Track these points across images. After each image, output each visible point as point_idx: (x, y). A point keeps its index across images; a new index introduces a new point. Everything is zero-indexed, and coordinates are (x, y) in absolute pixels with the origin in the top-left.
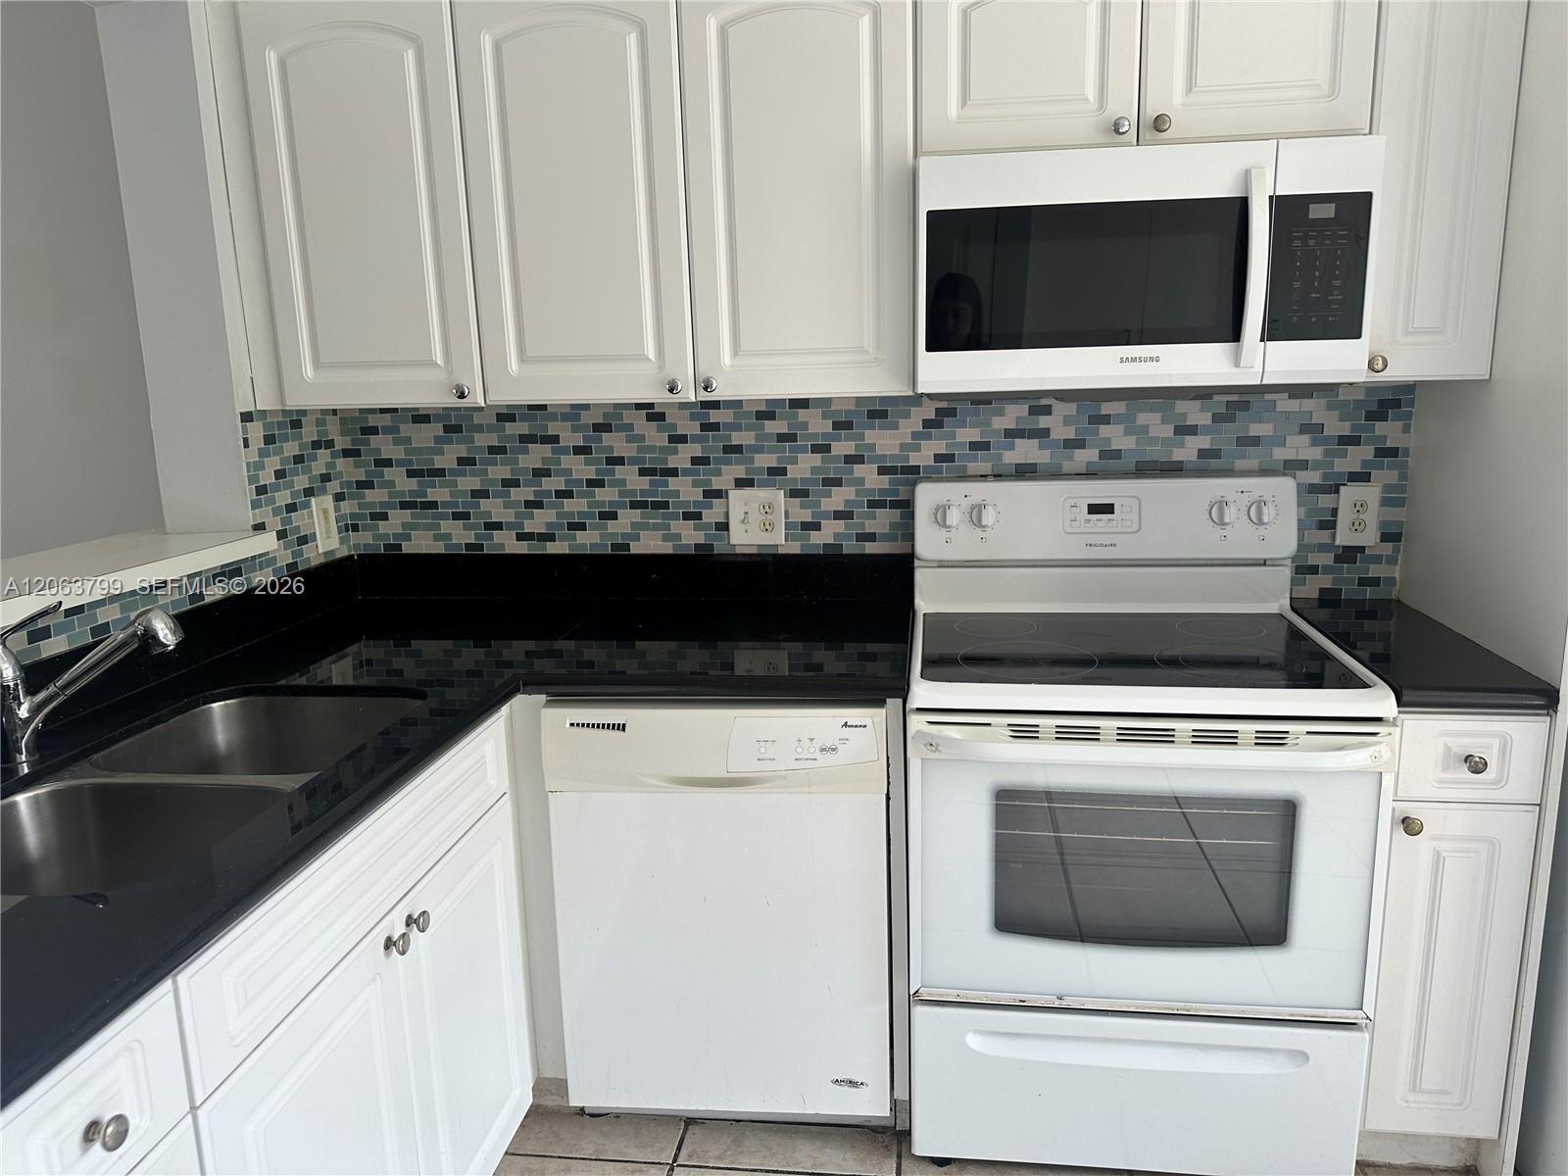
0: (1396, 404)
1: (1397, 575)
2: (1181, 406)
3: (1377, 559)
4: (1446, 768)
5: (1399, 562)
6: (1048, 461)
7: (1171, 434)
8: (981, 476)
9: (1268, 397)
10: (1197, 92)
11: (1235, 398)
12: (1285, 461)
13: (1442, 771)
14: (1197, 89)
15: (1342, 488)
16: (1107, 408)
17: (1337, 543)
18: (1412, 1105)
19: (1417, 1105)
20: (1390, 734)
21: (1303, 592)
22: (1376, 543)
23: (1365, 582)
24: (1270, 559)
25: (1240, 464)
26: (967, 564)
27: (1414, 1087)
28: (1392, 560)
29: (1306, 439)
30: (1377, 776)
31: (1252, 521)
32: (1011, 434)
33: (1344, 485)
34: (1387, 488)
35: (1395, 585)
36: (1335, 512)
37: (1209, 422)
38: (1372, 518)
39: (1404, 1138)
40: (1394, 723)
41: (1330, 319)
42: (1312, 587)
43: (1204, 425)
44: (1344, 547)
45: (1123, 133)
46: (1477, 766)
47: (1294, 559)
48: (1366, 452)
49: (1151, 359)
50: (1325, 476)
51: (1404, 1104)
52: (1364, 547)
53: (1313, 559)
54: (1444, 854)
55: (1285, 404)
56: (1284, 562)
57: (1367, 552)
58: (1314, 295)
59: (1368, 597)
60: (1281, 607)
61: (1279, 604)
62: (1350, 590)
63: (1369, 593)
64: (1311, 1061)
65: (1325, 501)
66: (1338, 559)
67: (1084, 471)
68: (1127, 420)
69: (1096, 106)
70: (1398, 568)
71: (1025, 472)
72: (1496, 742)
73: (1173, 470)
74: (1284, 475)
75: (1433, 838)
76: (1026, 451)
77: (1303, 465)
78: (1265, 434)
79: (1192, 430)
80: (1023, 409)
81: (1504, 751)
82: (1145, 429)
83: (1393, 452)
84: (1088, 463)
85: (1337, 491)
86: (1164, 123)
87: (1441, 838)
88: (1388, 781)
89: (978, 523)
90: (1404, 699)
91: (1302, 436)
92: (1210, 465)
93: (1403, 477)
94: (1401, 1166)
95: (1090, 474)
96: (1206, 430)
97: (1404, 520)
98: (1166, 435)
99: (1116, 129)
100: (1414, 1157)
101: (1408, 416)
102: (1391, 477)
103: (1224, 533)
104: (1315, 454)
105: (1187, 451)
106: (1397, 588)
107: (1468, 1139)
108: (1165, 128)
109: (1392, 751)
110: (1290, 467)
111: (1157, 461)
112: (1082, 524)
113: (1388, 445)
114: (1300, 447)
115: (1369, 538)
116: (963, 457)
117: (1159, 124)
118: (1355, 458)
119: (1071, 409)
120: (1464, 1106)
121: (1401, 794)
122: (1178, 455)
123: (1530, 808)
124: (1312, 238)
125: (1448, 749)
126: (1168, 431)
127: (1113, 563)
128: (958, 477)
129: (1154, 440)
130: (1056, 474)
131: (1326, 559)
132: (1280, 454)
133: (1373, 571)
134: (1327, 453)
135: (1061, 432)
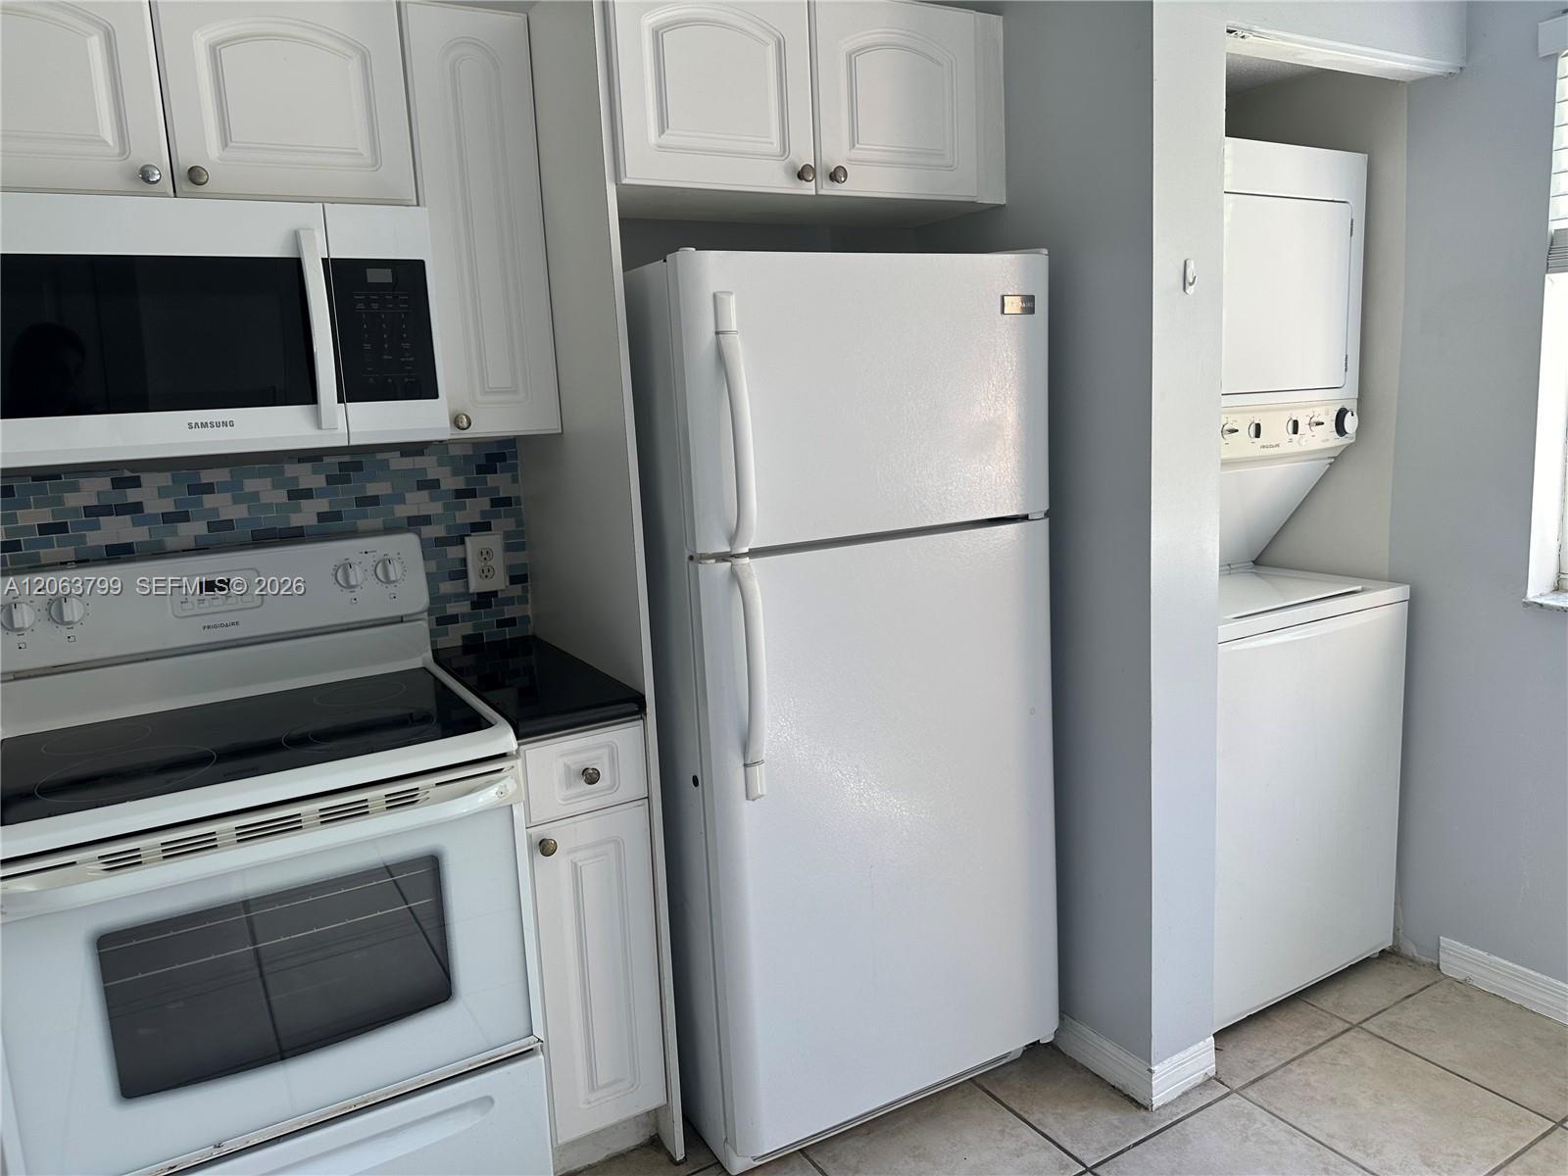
0: (502, 457)
1: (529, 613)
2: (291, 470)
3: (510, 601)
4: (569, 786)
5: (530, 601)
6: (147, 538)
7: (286, 500)
8: (61, 563)
9: (380, 456)
10: (233, 147)
11: (346, 459)
12: (409, 518)
13: (567, 789)
14: (233, 144)
15: (467, 539)
16: (207, 476)
17: (471, 591)
18: (593, 1104)
19: (597, 1103)
20: (513, 767)
21: (444, 643)
22: (507, 587)
23: (501, 623)
24: (406, 616)
25: (362, 524)
26: (55, 670)
27: (593, 1086)
28: (523, 600)
29: (425, 494)
30: (508, 810)
31: (379, 579)
32: (90, 511)
33: (469, 535)
34: (507, 535)
35: (529, 622)
36: (464, 561)
37: (324, 484)
38: (498, 562)
39: (596, 1136)
40: (517, 755)
41: (407, 380)
42: (454, 636)
43: (319, 488)
44: (478, 594)
45: (154, 182)
46: (591, 777)
47: (430, 611)
48: (484, 503)
49: (225, 424)
50: (449, 528)
51: (587, 1106)
52: (496, 592)
53: (452, 609)
54: (580, 864)
55: (397, 463)
56: (420, 617)
57: (500, 596)
58: (386, 357)
59: (508, 637)
60: (424, 660)
61: (422, 658)
62: (491, 633)
63: (508, 633)
64: (497, 1103)
65: (454, 552)
66: (475, 606)
67: (193, 546)
68: (233, 488)
69: (117, 151)
70: (529, 606)
71: (119, 553)
72: (604, 753)
73: (294, 536)
74: (409, 531)
75: (570, 852)
76: (116, 529)
77: (426, 520)
78: (384, 493)
79: (307, 494)
80: (104, 483)
81: (613, 759)
82: (255, 496)
83: (506, 502)
84: (195, 537)
85: (463, 542)
86: (200, 175)
87: (576, 850)
88: (519, 812)
89: (59, 619)
90: (521, 731)
91: (420, 493)
92: (331, 527)
93: (520, 523)
94: (599, 1162)
95: (200, 548)
96: (322, 493)
97: (527, 562)
98: (280, 501)
99: (145, 176)
100: (608, 1149)
101: (514, 468)
102: (509, 524)
103: (353, 595)
104: (435, 508)
105: (306, 515)
106: (532, 624)
107: (648, 1113)
108: (203, 181)
109: (517, 782)
110: (415, 523)
111: (275, 528)
112: (196, 603)
113: (502, 495)
114: (417, 503)
115: (498, 582)
116: (31, 544)
117: (195, 176)
118: (474, 509)
119: (164, 479)
120: (635, 1087)
121: (535, 820)
122: (297, 520)
123: (640, 802)
124: (375, 301)
125: (567, 767)
126: (281, 496)
127: (241, 642)
128: (29, 567)
129: (268, 507)
130: (157, 552)
131: (463, 607)
132: (402, 511)
133: (509, 612)
134: (446, 507)
135: (156, 505)
